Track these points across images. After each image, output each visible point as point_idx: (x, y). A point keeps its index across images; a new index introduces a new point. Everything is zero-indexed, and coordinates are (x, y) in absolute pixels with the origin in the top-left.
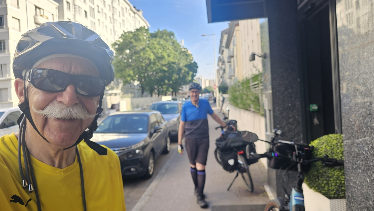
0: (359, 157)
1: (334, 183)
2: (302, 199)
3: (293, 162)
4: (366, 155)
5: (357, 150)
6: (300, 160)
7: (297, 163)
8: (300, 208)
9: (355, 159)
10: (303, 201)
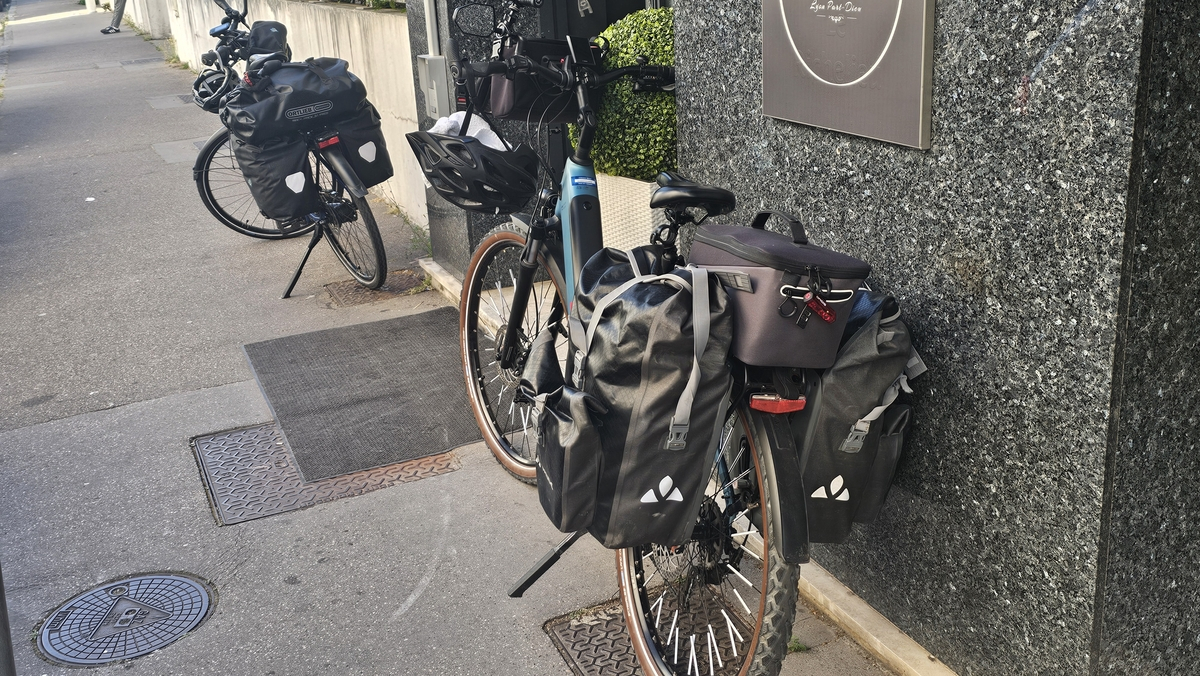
0: (708, 37)
1: (660, 135)
2: (593, 182)
3: (565, 83)
4: (721, 27)
5: (703, 23)
6: (582, 77)
7: (575, 85)
8: (587, 203)
9: (699, 46)
10: (595, 186)
